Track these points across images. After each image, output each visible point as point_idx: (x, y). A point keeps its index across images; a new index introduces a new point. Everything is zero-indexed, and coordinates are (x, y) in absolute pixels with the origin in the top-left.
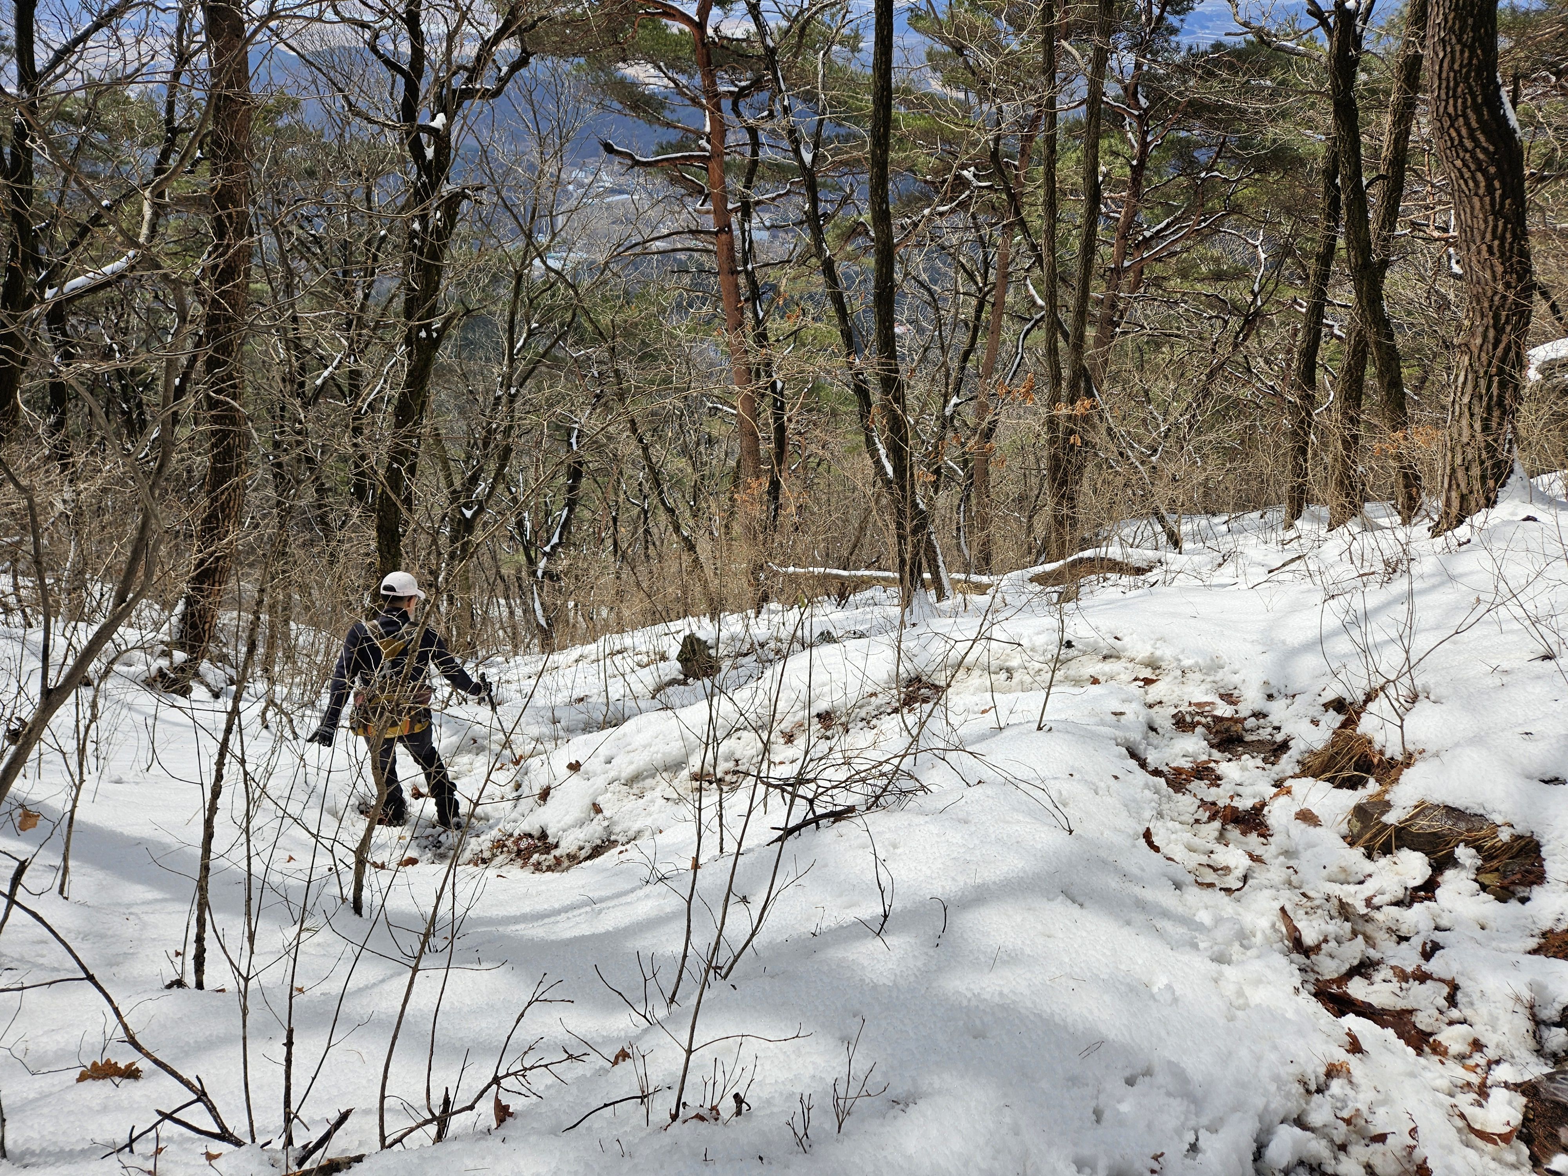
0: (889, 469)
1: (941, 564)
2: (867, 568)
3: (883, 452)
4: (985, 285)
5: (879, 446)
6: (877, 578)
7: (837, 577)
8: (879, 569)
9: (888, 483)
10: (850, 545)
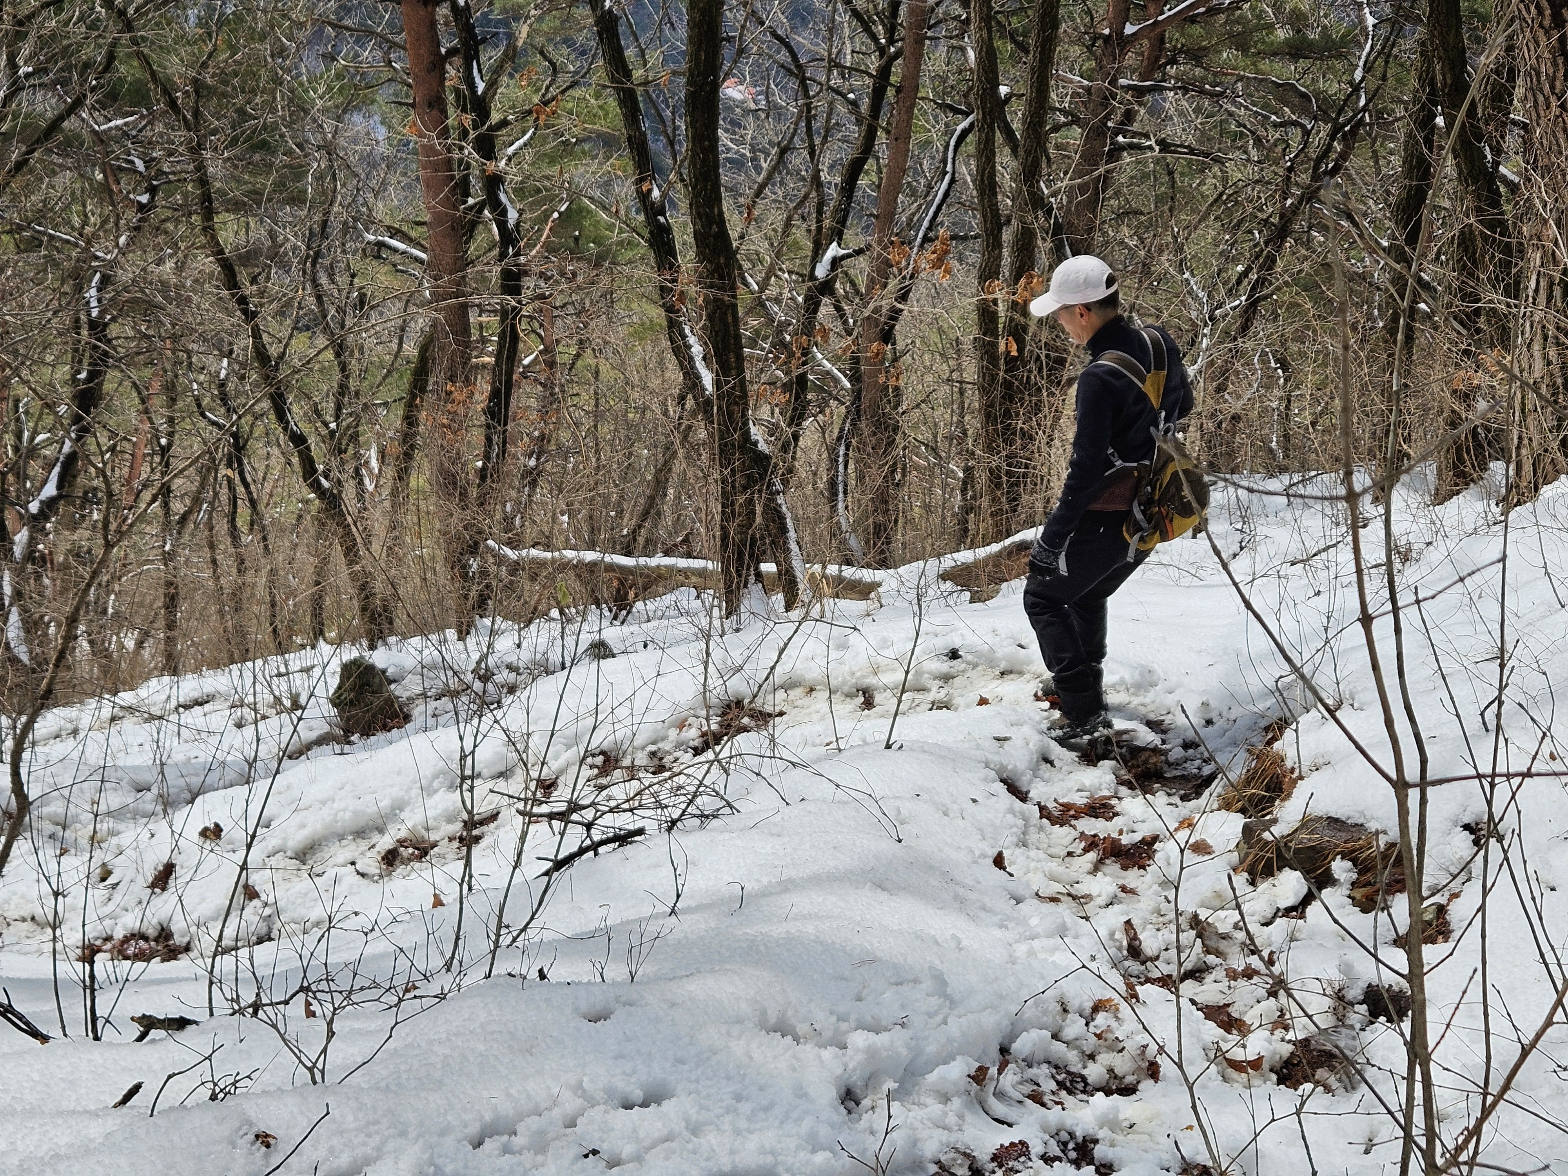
0: (707, 379)
1: (793, 546)
2: (667, 553)
3: (697, 350)
4: (891, 41)
5: (692, 340)
6: (686, 573)
7: (611, 568)
8: (689, 555)
9: (705, 406)
10: (640, 509)
